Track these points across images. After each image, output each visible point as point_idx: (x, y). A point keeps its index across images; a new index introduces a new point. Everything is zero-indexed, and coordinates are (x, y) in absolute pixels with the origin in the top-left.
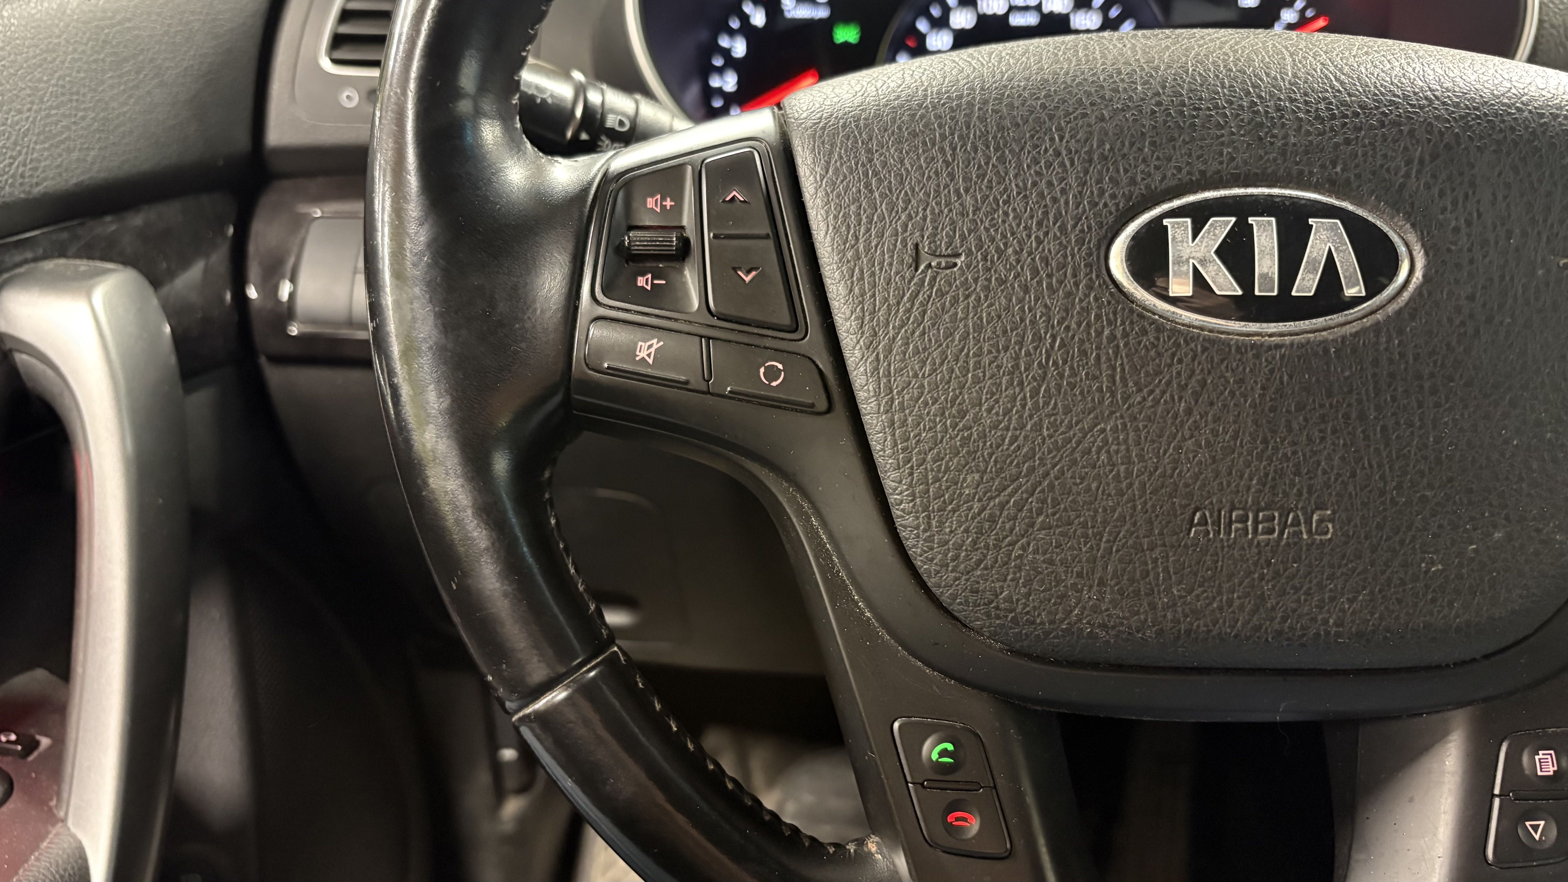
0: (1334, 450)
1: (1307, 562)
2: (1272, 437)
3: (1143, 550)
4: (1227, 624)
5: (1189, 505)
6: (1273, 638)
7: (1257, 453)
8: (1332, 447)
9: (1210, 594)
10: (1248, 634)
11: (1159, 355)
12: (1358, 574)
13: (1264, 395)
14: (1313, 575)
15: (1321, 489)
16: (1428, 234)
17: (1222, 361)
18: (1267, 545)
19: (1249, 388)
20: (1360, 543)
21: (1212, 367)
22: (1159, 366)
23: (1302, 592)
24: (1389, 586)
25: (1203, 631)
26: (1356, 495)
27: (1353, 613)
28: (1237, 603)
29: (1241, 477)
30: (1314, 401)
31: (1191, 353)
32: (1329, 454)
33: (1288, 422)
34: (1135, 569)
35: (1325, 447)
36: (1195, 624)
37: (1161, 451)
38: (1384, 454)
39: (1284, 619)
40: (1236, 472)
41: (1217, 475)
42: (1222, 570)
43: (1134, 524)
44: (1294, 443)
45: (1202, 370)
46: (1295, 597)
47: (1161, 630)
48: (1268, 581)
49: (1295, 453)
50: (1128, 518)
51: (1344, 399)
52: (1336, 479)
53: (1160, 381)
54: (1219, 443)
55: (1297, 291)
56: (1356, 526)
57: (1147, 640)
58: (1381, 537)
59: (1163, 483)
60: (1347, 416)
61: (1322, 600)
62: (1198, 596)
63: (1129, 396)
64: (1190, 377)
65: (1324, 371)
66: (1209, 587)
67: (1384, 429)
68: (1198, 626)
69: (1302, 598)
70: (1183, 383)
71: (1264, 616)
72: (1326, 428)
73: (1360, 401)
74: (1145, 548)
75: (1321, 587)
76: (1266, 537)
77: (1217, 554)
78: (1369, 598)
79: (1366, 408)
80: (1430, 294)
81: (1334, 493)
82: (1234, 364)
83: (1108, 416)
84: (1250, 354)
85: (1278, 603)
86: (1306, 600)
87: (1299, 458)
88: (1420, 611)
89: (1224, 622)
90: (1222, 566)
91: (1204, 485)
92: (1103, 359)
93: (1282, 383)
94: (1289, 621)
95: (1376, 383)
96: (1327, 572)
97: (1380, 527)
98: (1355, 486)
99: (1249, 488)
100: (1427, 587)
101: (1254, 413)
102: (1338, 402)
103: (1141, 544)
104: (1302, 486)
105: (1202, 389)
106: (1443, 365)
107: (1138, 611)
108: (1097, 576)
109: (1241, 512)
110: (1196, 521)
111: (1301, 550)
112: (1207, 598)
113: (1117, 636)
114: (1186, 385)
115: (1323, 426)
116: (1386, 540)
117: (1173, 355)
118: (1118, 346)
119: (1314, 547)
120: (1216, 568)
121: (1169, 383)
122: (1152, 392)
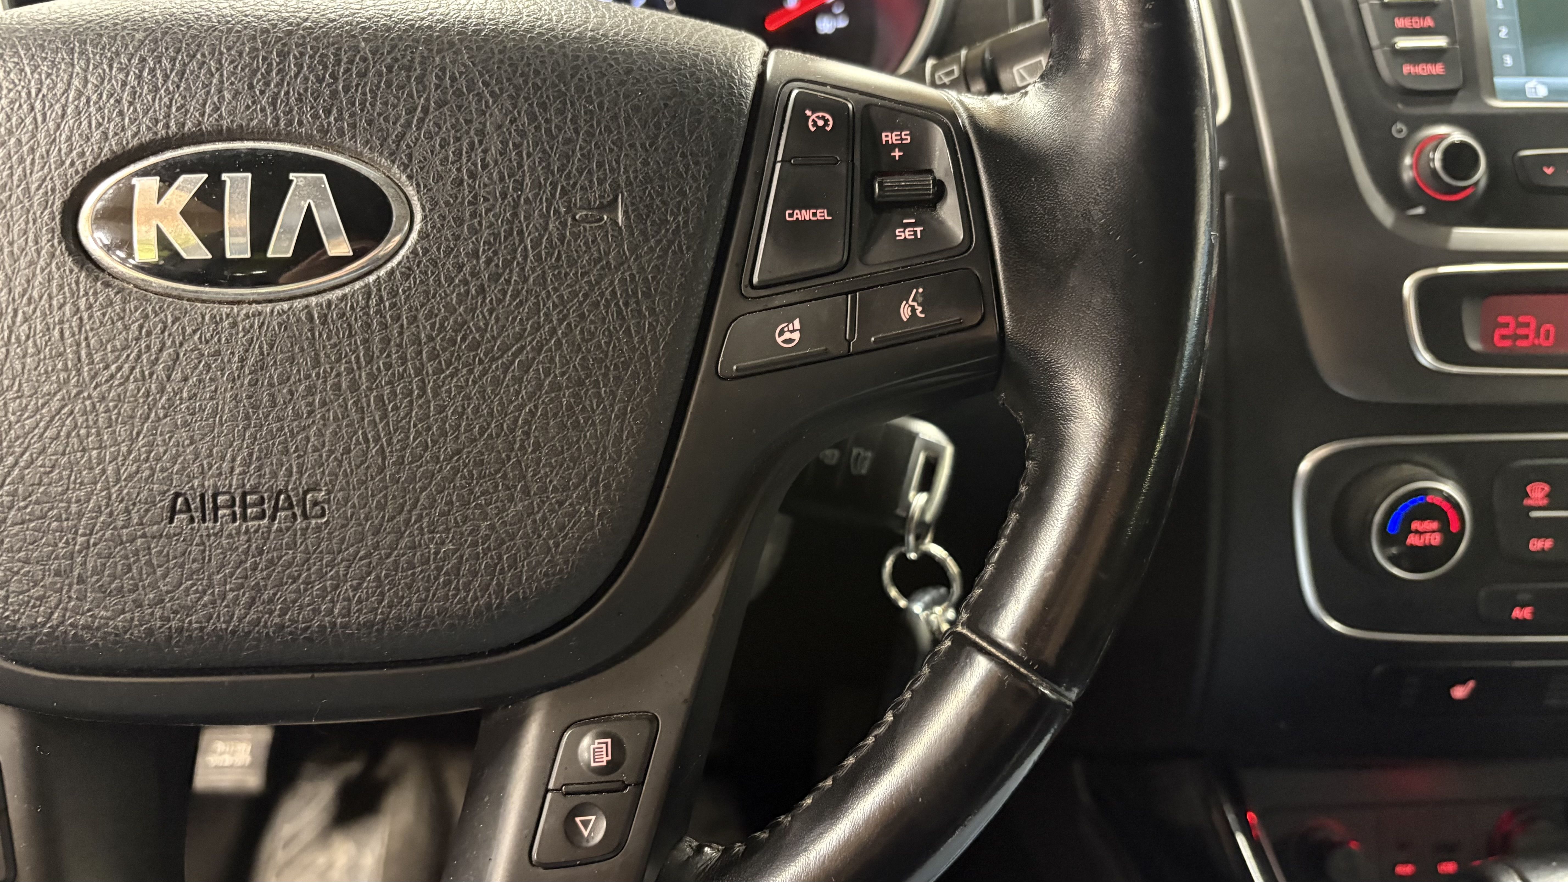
0: (324, 425)
1: (302, 547)
2: (254, 413)
3: (122, 543)
4: (222, 619)
5: (168, 490)
6: (274, 633)
7: (239, 431)
8: (322, 422)
9: (200, 588)
10: (246, 630)
11: (126, 328)
12: (361, 559)
13: (242, 367)
14: (311, 561)
15: (313, 467)
16: (425, 186)
17: (194, 332)
18: (256, 531)
19: (226, 360)
20: (360, 525)
21: (184, 338)
22: (126, 340)
23: (301, 581)
24: (396, 570)
25: (196, 629)
26: (352, 471)
27: (360, 601)
28: (230, 596)
29: (223, 459)
30: (299, 371)
31: (160, 325)
32: (319, 430)
33: (272, 396)
34: (116, 563)
35: (314, 422)
36: (187, 621)
37: (134, 433)
38: (380, 427)
39: (283, 613)
40: (217, 453)
41: (197, 456)
42: (210, 560)
43: (111, 514)
44: (279, 419)
45: (174, 342)
46: (294, 586)
47: (150, 629)
48: (262, 571)
49: (281, 429)
50: (103, 508)
51: (332, 369)
52: (329, 457)
53: (128, 356)
54: (196, 421)
55: (273, 253)
56: (354, 506)
57: (136, 641)
58: (383, 517)
59: (139, 467)
60: (337, 387)
61: (324, 588)
62: (187, 590)
63: (96, 374)
64: (161, 350)
65: (307, 338)
66: (198, 580)
67: (380, 399)
68: (190, 623)
69: (302, 586)
70: (153, 357)
71: (261, 608)
72: (314, 400)
73: (350, 371)
74: (124, 539)
75: (321, 576)
76: (256, 523)
77: (203, 544)
78: (374, 584)
79: (357, 377)
80: (426, 251)
81: (327, 472)
82: (209, 335)
83: (75, 396)
84: (226, 324)
85: (275, 594)
86: (306, 590)
87: (285, 434)
88: (434, 596)
89: (218, 616)
90: (210, 556)
91: (184, 469)
92: (67, 334)
93: (262, 353)
94: (290, 614)
95: (367, 349)
96: (327, 558)
97: (381, 507)
98: (350, 463)
99: (232, 470)
100: (439, 569)
101: (232, 388)
102: (325, 371)
103: (119, 536)
104: (291, 465)
105: (175, 363)
106: (442, 327)
107: (124, 609)
108: (76, 573)
109: (227, 497)
110: (178, 507)
111: (295, 535)
112: (197, 591)
113: (103, 638)
114: (157, 359)
115: (310, 399)
116: (388, 521)
117: (141, 327)
118: (81, 319)
119: (309, 531)
120: (204, 558)
121: (139, 356)
122: (119, 369)
